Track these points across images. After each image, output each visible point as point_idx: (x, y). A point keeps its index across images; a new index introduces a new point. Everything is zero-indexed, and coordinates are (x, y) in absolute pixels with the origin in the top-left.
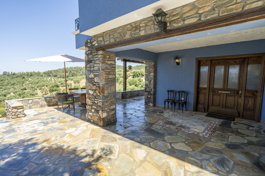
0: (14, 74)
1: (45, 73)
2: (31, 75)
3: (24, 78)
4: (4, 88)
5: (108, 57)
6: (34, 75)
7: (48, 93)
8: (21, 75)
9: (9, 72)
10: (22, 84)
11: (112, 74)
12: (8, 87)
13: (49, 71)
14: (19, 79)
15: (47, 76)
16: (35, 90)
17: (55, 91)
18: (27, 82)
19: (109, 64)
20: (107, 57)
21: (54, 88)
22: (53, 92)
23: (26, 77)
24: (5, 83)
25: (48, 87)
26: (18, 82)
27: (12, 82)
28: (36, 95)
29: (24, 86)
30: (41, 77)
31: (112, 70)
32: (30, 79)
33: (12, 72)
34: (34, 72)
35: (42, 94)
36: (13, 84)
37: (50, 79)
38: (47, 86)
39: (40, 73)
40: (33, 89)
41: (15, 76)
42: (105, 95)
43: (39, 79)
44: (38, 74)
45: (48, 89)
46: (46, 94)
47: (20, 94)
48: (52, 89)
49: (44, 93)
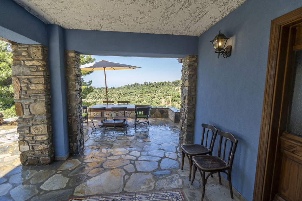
0: (151, 84)
1: (173, 83)
2: (162, 85)
3: (157, 87)
4: (143, 95)
5: (24, 54)
6: (164, 85)
7: (170, 103)
8: (155, 85)
9: (148, 83)
10: (155, 93)
11: (35, 82)
12: (145, 95)
13: (177, 81)
14: (154, 88)
15: (175, 86)
16: (160, 98)
17: (177, 101)
18: (159, 91)
19: (28, 66)
20: (22, 54)
21: (176, 98)
22: (175, 102)
23: (158, 86)
24: (145, 92)
25: (172, 96)
26: (152, 91)
27: (149, 91)
28: (160, 104)
29: (156, 94)
30: (170, 86)
31: (34, 77)
32: (161, 89)
33: (150, 82)
34: (165, 82)
35: (165, 103)
36: (149, 93)
37: (177, 89)
38: (170, 96)
39: (170, 83)
40: (159, 98)
41: (151, 86)
42: (24, 117)
43: (169, 89)
44: (168, 84)
45: (170, 99)
46: (168, 104)
47: (149, 102)
48: (174, 98)
49: (167, 102)
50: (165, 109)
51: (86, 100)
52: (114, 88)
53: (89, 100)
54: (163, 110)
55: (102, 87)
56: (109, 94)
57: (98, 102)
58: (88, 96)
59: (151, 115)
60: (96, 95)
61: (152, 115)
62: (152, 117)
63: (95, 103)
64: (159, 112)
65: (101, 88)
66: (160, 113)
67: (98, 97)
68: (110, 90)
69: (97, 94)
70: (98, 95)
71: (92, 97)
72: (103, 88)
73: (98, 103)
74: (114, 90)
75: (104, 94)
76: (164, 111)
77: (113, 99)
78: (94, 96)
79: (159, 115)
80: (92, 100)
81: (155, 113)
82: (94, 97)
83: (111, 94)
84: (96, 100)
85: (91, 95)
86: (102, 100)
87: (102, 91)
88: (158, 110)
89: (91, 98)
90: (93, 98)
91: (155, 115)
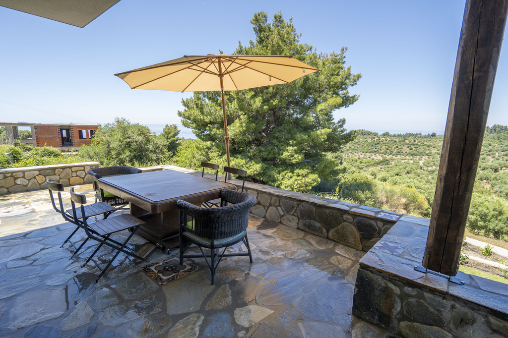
50: (380, 224)
51: (373, 155)
52: (434, 135)
53: (377, 155)
54: (371, 226)
55: (408, 132)
56: (421, 147)
57: (393, 160)
58: (377, 148)
59: (325, 230)
60: (393, 148)
61: (328, 231)
62: (328, 238)
63: (387, 162)
64: (354, 229)
65: (407, 135)
66: (358, 235)
67: (396, 151)
68: (425, 139)
69: (395, 146)
70: (397, 147)
71: (385, 150)
72: (410, 135)
73: (393, 163)
74: (433, 139)
75: (408, 147)
76: (375, 230)
77: (427, 157)
78: (388, 149)
79: (351, 240)
80: (384, 156)
81: (340, 227)
82: (388, 151)
83: (425, 147)
84: (391, 156)
85: (384, 147)
86: (403, 157)
87: (407, 141)
88: (350, 217)
89: (382, 151)
90: (385, 153)
91: (336, 231)
